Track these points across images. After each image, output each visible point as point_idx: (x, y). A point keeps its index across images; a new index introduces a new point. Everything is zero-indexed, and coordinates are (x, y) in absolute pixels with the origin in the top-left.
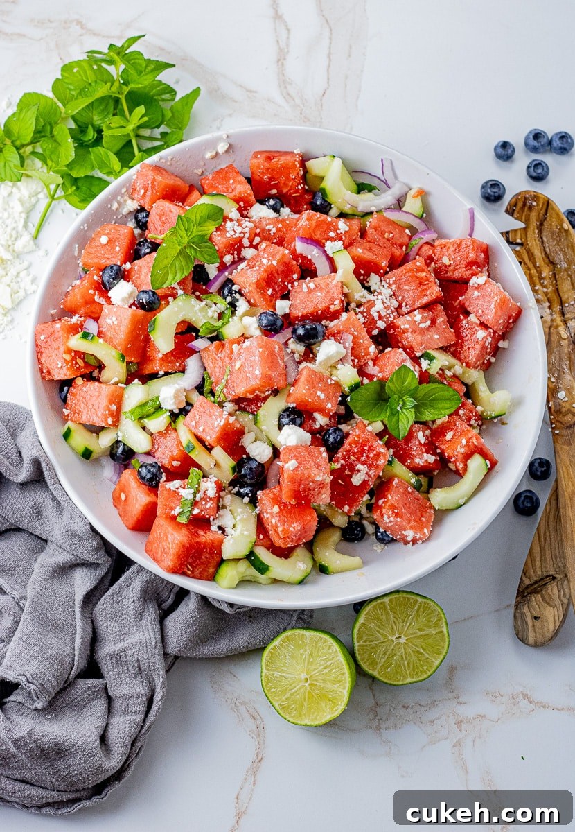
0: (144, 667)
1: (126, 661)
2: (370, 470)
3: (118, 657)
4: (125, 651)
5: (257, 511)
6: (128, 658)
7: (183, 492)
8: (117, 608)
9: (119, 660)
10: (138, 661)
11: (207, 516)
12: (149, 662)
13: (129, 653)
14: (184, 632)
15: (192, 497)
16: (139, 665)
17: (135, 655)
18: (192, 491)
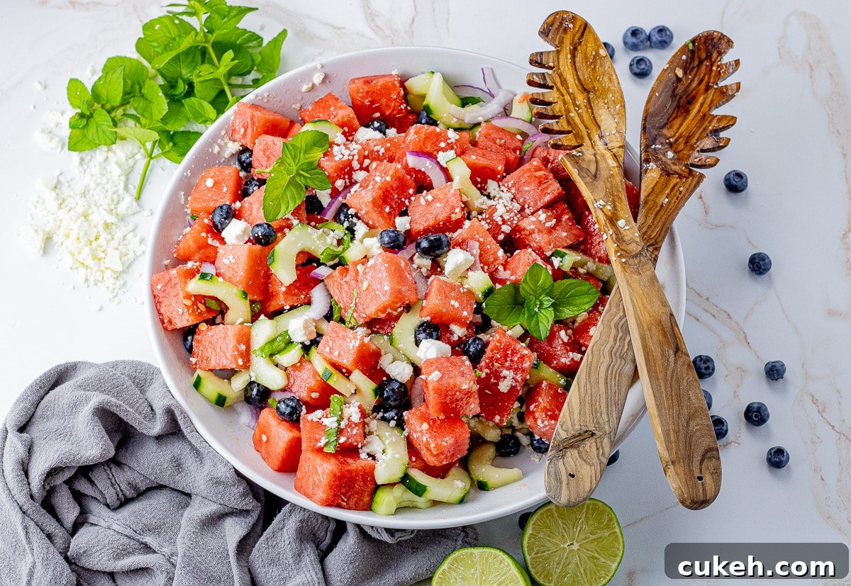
2: (516, 374)
5: (406, 433)
7: (326, 422)
8: (274, 552)
11: (355, 444)
14: (346, 569)
15: (336, 425)
18: (335, 419)
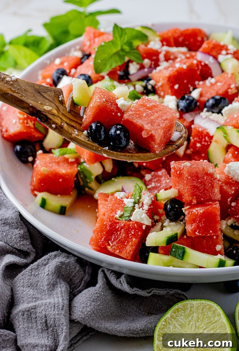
0: (50, 322)
1: (36, 318)
3: (30, 313)
4: (35, 309)
6: (37, 314)
7: (126, 201)
8: (34, 280)
9: (29, 316)
10: (46, 317)
12: (55, 318)
13: (38, 310)
14: (89, 304)
15: (132, 205)
16: (46, 321)
17: (43, 312)
18: (133, 200)
